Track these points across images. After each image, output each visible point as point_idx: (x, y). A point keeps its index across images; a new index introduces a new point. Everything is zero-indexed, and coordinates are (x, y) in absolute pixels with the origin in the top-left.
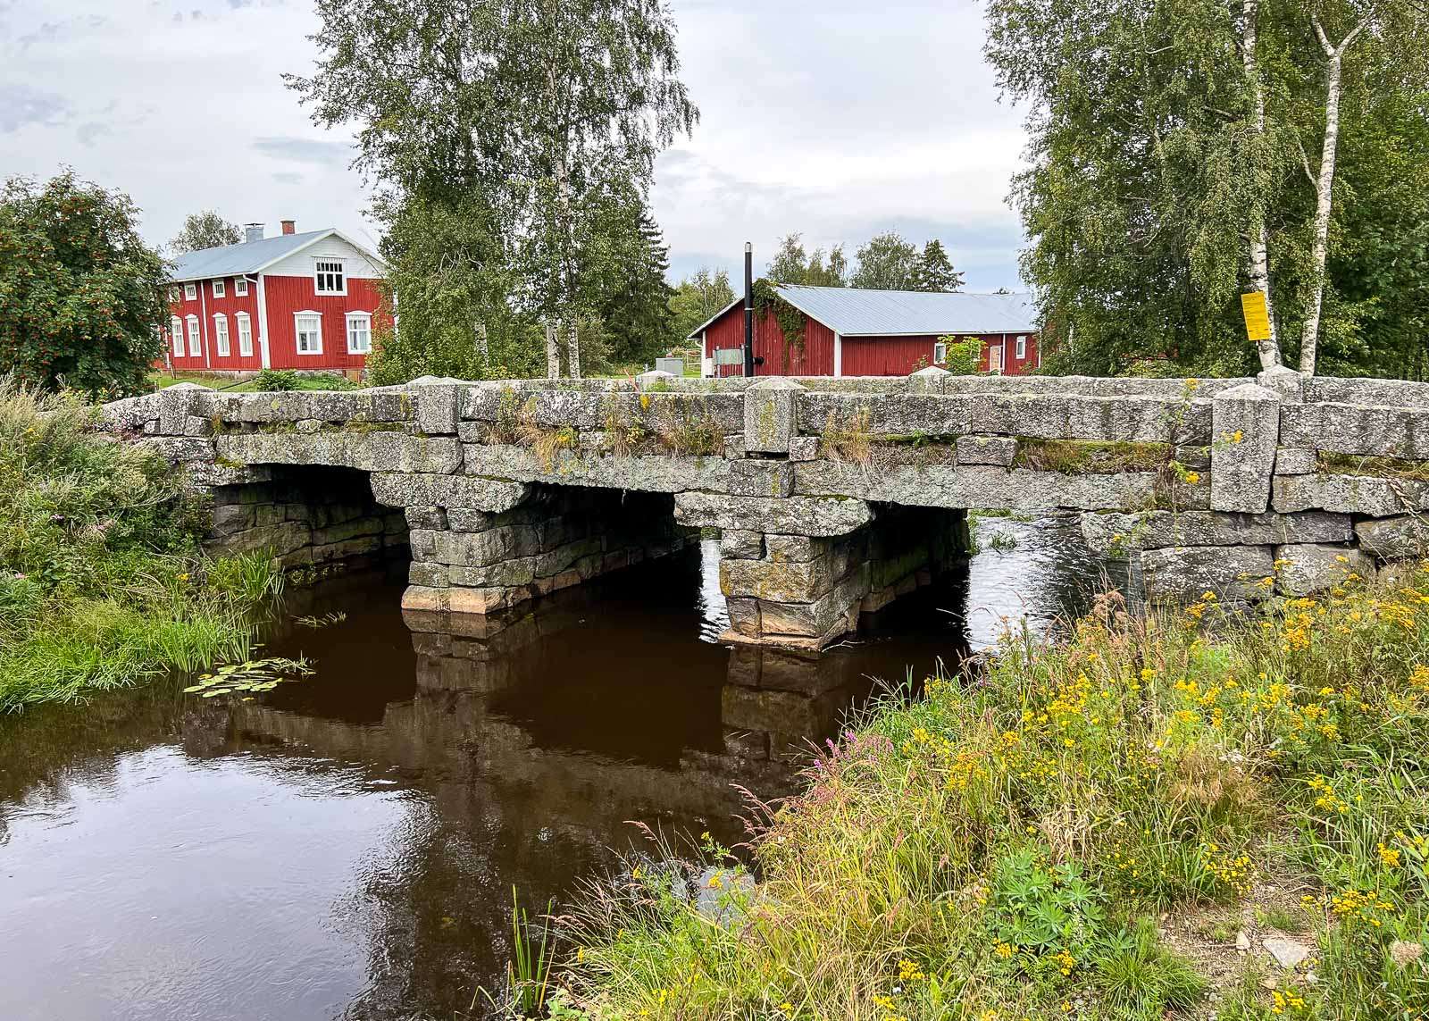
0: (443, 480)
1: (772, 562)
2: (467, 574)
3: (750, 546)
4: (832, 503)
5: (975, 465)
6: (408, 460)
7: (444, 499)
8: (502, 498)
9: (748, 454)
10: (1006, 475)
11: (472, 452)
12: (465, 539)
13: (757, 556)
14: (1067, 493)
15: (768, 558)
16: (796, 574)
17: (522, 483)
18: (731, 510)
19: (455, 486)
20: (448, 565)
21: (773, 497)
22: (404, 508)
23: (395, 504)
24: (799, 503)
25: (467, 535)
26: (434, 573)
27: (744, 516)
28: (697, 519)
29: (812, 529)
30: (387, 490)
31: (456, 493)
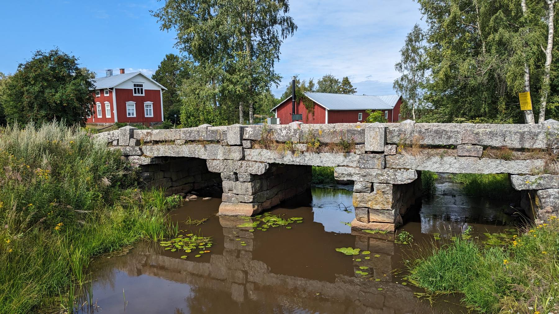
0: (236, 162)
1: (376, 194)
2: (246, 198)
3: (367, 188)
4: (403, 171)
5: (465, 156)
6: (221, 155)
7: (236, 170)
8: (260, 170)
9: (366, 152)
10: (479, 160)
11: (247, 152)
12: (245, 185)
13: (369, 192)
14: (505, 167)
15: (375, 192)
16: (387, 199)
17: (269, 163)
18: (359, 174)
19: (241, 164)
20: (238, 195)
21: (378, 169)
22: (220, 173)
23: (216, 171)
24: (389, 171)
25: (246, 183)
26: (233, 197)
27: (365, 176)
28: (344, 177)
29: (395, 181)
30: (213, 167)
31: (241, 167)
